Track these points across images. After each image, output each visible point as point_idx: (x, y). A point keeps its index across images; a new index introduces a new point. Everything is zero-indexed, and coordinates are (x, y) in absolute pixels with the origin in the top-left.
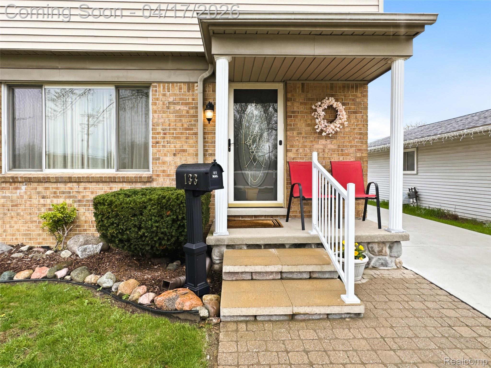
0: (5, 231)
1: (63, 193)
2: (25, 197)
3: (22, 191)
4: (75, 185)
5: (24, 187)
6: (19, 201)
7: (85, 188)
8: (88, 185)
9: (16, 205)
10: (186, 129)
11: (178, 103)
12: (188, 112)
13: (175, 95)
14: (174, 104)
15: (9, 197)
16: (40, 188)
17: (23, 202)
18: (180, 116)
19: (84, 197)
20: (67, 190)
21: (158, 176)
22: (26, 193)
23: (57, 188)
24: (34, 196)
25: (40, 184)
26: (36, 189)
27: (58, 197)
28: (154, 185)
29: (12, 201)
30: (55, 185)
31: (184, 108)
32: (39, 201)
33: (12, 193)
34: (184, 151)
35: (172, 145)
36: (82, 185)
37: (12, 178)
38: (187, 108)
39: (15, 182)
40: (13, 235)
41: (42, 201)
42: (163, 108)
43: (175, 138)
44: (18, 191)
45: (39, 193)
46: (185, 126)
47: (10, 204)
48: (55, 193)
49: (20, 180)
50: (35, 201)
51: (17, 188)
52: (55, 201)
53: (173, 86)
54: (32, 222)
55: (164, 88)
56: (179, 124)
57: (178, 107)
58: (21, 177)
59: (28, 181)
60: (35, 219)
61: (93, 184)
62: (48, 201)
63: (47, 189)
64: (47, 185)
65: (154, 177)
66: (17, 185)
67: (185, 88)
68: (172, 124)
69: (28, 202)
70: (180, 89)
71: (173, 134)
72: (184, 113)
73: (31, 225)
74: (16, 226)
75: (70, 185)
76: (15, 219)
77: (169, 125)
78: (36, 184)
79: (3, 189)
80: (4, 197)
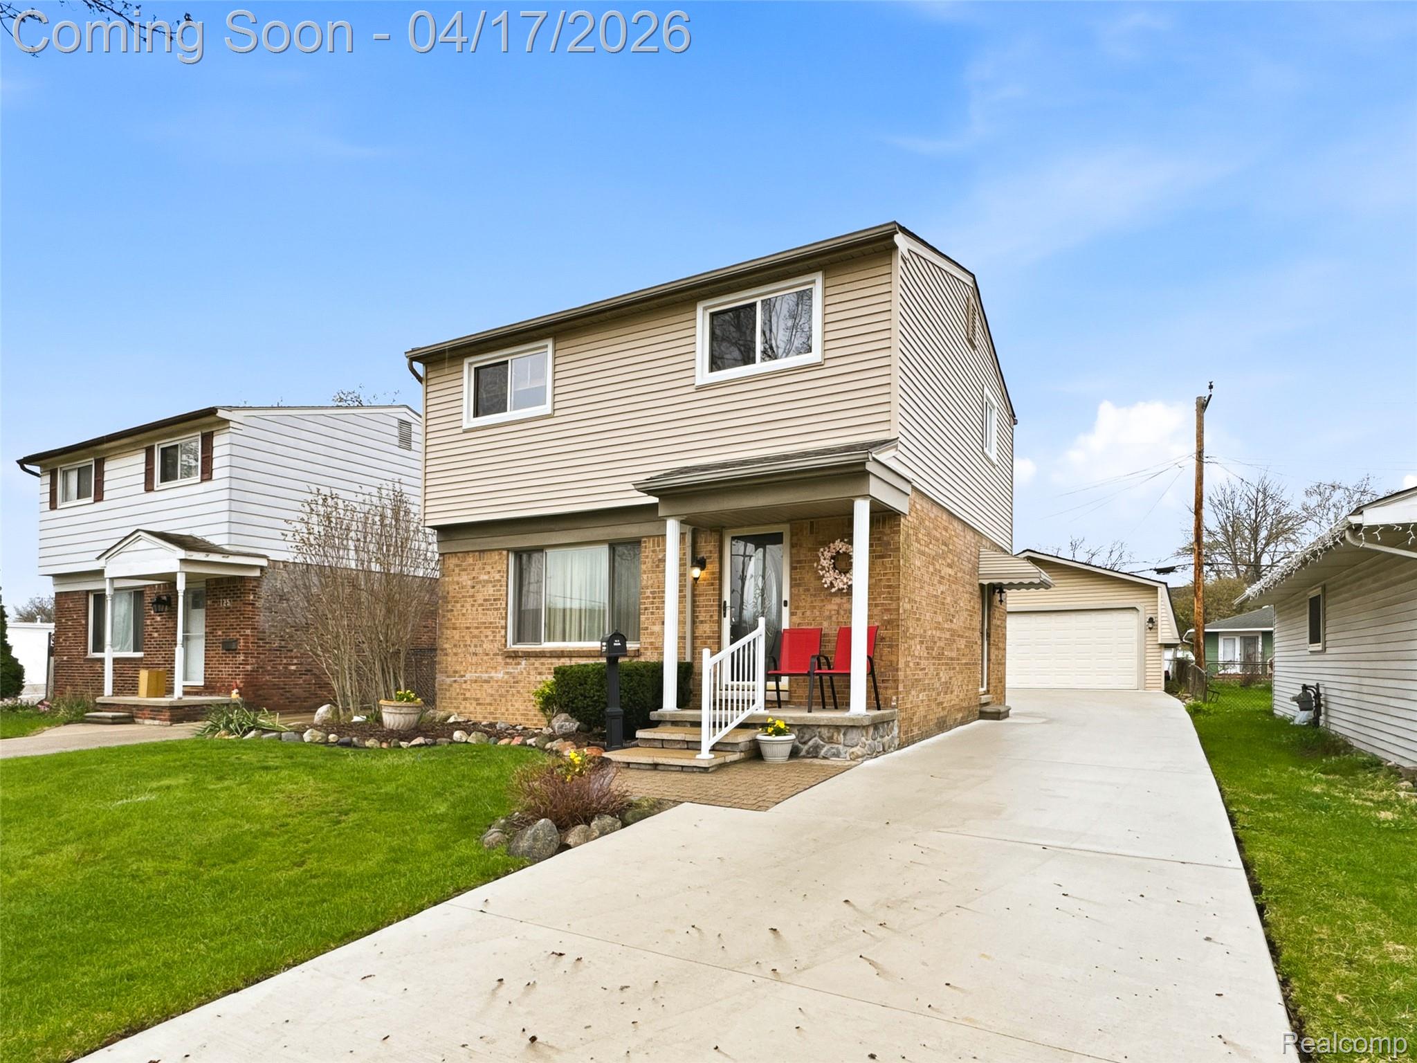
0: (507, 710)
2: (525, 673)
3: (522, 666)
4: (567, 660)
5: (524, 662)
6: (520, 677)
8: (578, 660)
9: (517, 683)
15: (512, 673)
16: (537, 663)
17: (523, 679)
21: (646, 649)
22: (525, 669)
24: (533, 672)
25: (538, 659)
26: (534, 664)
28: (642, 659)
29: (514, 678)
30: (550, 661)
32: (536, 678)
33: (513, 668)
36: (574, 660)
37: (514, 652)
39: (516, 657)
40: (513, 714)
41: (539, 678)
44: (519, 667)
45: (536, 668)
47: (512, 680)
49: (520, 654)
50: (532, 678)
51: (518, 664)
54: (529, 700)
58: (522, 652)
59: (528, 655)
60: (532, 697)
62: (544, 677)
63: (543, 664)
64: (543, 660)
65: (642, 651)
66: (519, 660)
69: (527, 679)
73: (528, 703)
74: (516, 705)
75: (562, 660)
76: (515, 698)
78: (534, 659)
79: (507, 664)
80: (507, 673)
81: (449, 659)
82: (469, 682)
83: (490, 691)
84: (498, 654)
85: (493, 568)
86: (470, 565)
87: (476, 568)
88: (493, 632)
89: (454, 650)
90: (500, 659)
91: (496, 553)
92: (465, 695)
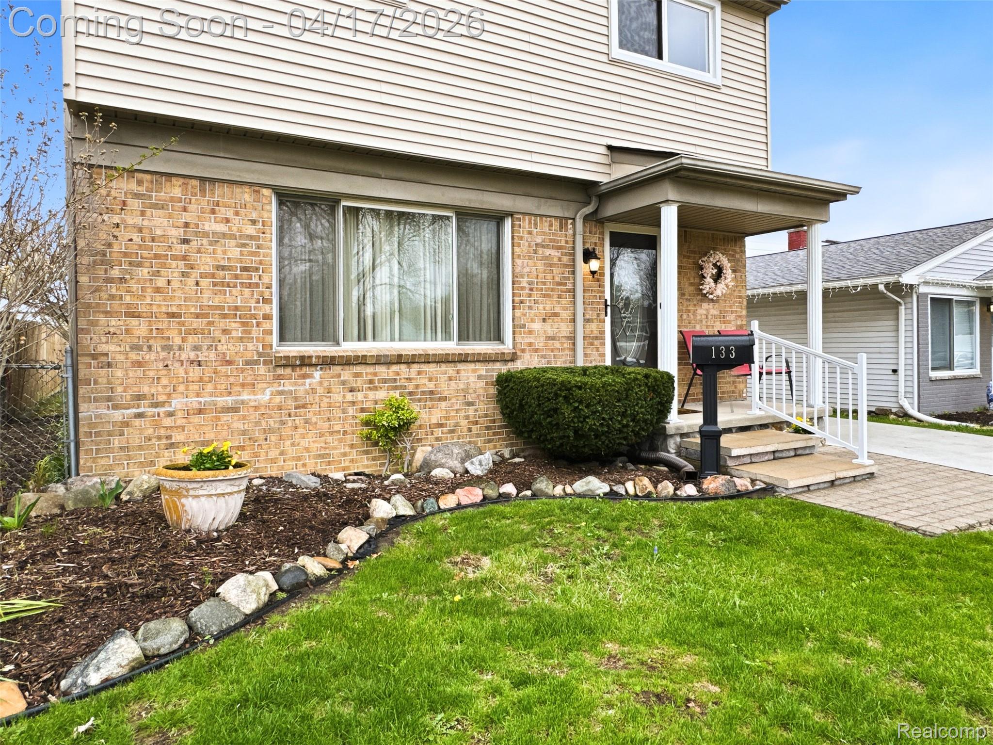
0: (282, 453)
1: (385, 381)
2: (320, 390)
3: (314, 381)
4: (403, 367)
5: (317, 374)
6: (309, 399)
7: (419, 373)
8: (425, 367)
9: (304, 406)
10: (559, 284)
11: (548, 246)
12: (560, 259)
13: (544, 233)
14: (543, 247)
15: (290, 392)
16: (347, 374)
17: (317, 400)
18: (551, 265)
19: (417, 386)
20: (392, 376)
21: (523, 351)
22: (321, 383)
23: (375, 374)
24: (337, 388)
25: (347, 367)
26: (339, 376)
27: (376, 389)
28: (519, 365)
29: (296, 399)
30: (370, 369)
31: (555, 253)
32: (344, 396)
33: (295, 384)
34: (556, 315)
35: (541, 306)
36: (415, 368)
37: (302, 358)
38: (559, 254)
39: (302, 365)
40: (299, 459)
41: (349, 397)
42: (529, 252)
43: (544, 296)
44: (308, 381)
45: (344, 383)
46: (557, 279)
47: (291, 403)
48: (371, 382)
49: (314, 360)
50: (337, 397)
51: (305, 376)
52: (372, 395)
53: (541, 220)
54: (332, 433)
55: (530, 222)
56: (549, 276)
57: (548, 252)
58: (318, 357)
59: (329, 362)
60: (336, 428)
61: (431, 365)
63: (357, 375)
64: (358, 369)
65: (519, 353)
66: (306, 370)
67: (556, 224)
68: (541, 275)
69: (325, 400)
70: (551, 225)
71: (542, 289)
72: (556, 260)
73: (330, 439)
74: (304, 443)
75: (395, 368)
76: (301, 431)
77: (537, 276)
78: (339, 368)
79: (279, 377)
80: (281, 393)
81: (119, 373)
82: (180, 414)
83: (239, 425)
84: (257, 362)
85: (237, 214)
86: (172, 199)
87: (192, 207)
88: (244, 324)
89: (133, 356)
90: (262, 369)
91: (246, 189)
92: (169, 437)
